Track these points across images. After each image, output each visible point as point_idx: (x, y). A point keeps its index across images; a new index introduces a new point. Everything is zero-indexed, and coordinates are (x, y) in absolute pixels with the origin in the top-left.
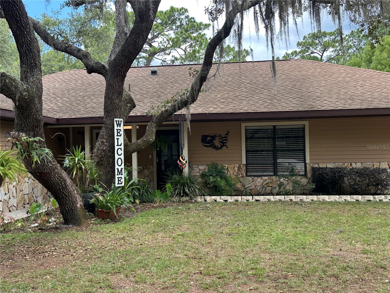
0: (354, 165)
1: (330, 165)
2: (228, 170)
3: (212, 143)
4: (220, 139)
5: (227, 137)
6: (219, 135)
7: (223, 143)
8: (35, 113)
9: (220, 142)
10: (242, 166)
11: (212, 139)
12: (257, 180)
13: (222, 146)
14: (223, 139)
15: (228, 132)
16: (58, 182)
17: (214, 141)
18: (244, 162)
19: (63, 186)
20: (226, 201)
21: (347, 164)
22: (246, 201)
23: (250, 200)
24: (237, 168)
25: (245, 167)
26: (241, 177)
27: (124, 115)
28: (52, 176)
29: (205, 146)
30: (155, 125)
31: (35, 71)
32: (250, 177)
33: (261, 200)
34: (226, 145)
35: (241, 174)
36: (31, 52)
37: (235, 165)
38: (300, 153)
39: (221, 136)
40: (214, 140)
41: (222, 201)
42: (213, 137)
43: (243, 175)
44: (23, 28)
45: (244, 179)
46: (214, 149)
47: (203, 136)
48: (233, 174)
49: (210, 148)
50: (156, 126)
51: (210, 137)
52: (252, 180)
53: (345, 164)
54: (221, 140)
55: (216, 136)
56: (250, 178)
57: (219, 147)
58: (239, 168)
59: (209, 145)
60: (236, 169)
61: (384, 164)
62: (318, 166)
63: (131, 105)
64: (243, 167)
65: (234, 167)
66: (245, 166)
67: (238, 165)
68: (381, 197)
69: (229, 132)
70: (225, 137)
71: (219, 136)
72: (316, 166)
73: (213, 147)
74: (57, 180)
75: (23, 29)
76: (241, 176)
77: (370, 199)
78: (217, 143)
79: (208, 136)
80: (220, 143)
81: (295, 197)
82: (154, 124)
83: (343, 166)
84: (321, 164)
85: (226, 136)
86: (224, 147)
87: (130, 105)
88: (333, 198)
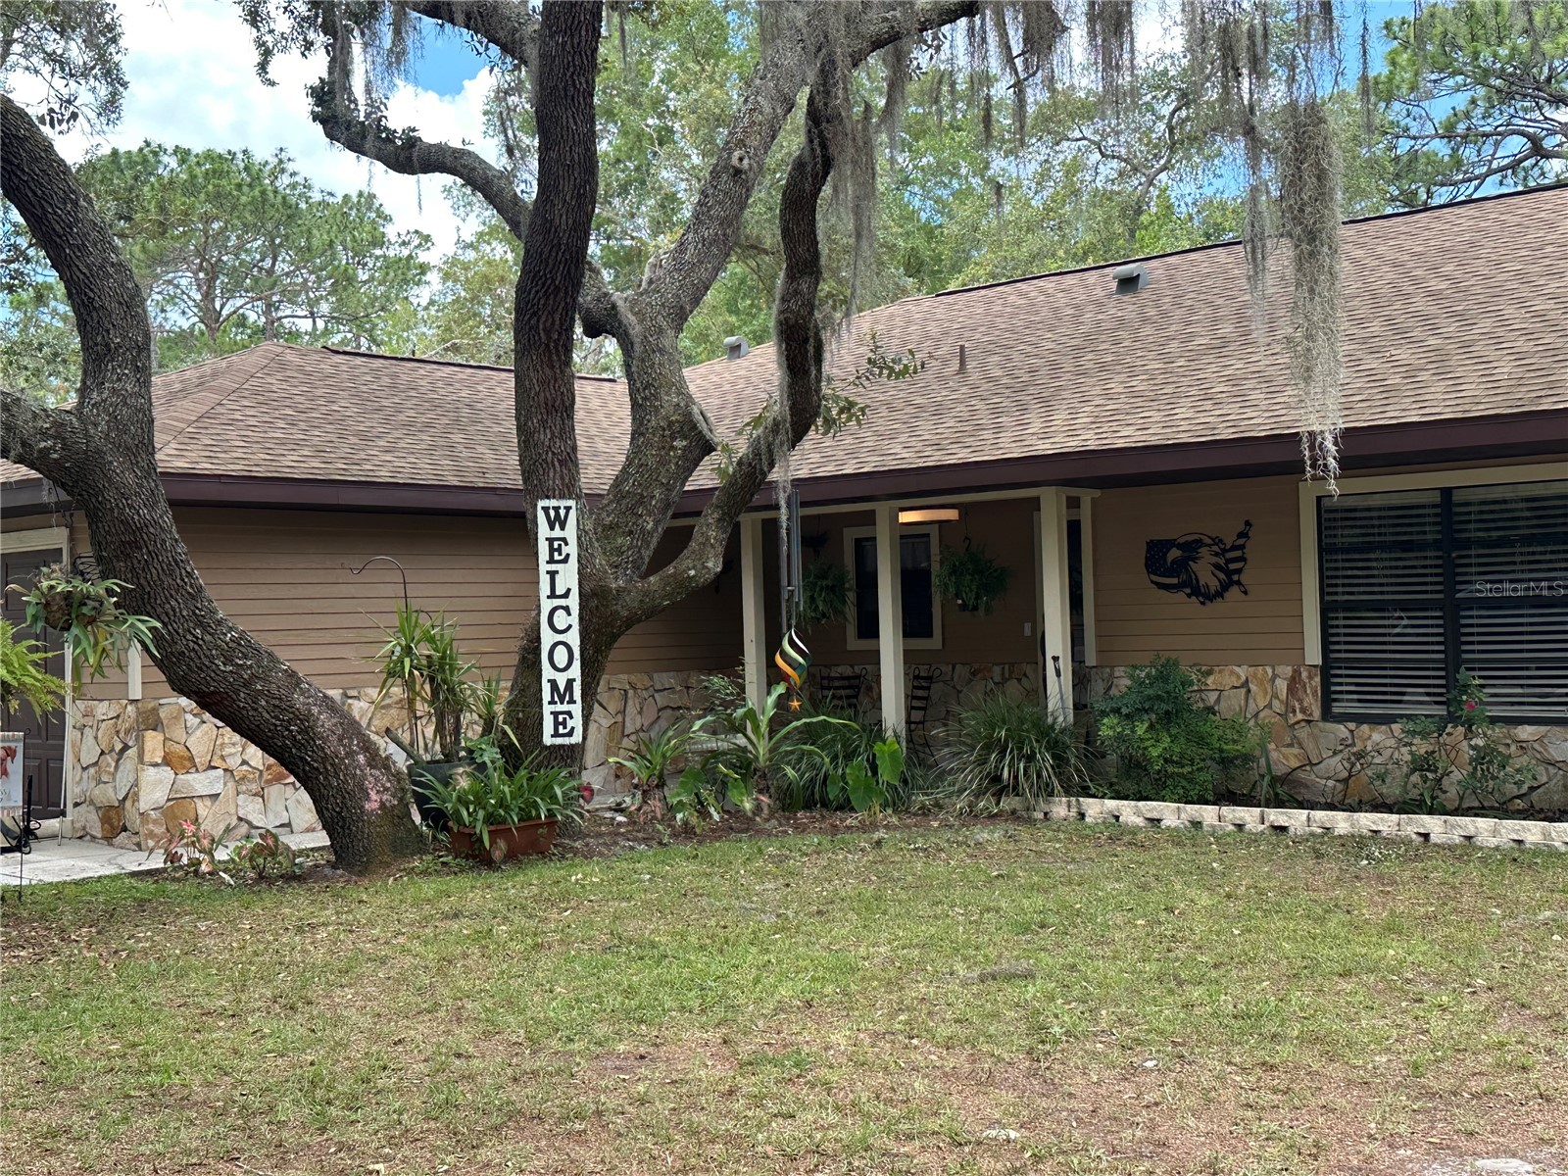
2: (1249, 691)
3: (1187, 570)
4: (1217, 554)
5: (1242, 547)
6: (1213, 540)
7: (1229, 573)
8: (117, 505)
9: (1217, 566)
10: (1304, 674)
11: (1186, 554)
12: (1370, 737)
13: (1225, 587)
14: (1230, 555)
15: (1248, 523)
16: (276, 726)
17: (1191, 563)
18: (1314, 655)
19: (295, 737)
20: (1155, 822)
22: (1231, 827)
23: (1248, 827)
24: (1286, 683)
25: (1318, 679)
26: (1303, 724)
27: (656, 480)
28: (242, 705)
29: (1160, 586)
30: (716, 515)
31: (110, 367)
32: (1339, 722)
33: (1292, 829)
34: (1238, 583)
35: (1303, 711)
36: (95, 308)
37: (1279, 670)
39: (1221, 541)
40: (1194, 560)
41: (1140, 821)
42: (1191, 548)
43: (1311, 715)
44: (60, 237)
45: (1316, 731)
46: (1194, 598)
47: (1152, 546)
48: (1269, 706)
49: (1181, 596)
50: (719, 520)
51: (1180, 546)
52: (1347, 734)
54: (1222, 562)
55: (1199, 543)
56: (1342, 730)
57: (1212, 591)
58: (1294, 683)
59: (1175, 581)
60: (1282, 685)
63: (691, 442)
64: (1310, 678)
65: (1275, 676)
66: (1316, 675)
67: (1289, 668)
69: (1251, 525)
70: (1234, 548)
71: (1210, 541)
73: (1188, 591)
74: (268, 716)
75: (58, 240)
76: (1300, 716)
78: (1205, 572)
79: (1170, 544)
80: (1217, 572)
81: (1445, 822)
82: (713, 513)
85: (1241, 541)
86: (1234, 591)
87: (684, 443)
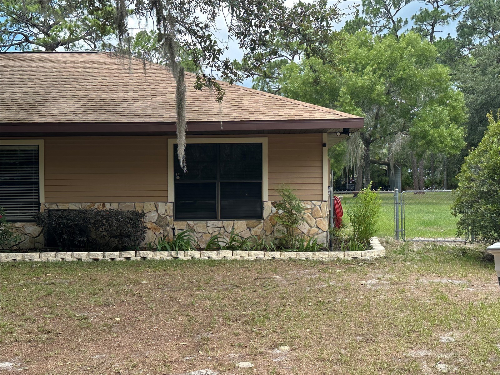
0: (108, 206)
1: (74, 206)
21: (98, 204)
38: (32, 187)
53: (96, 205)
61: (149, 205)
62: (56, 207)
68: (113, 254)
72: (54, 207)
77: (97, 257)
83: (92, 207)
84: (60, 204)
88: (46, 256)
